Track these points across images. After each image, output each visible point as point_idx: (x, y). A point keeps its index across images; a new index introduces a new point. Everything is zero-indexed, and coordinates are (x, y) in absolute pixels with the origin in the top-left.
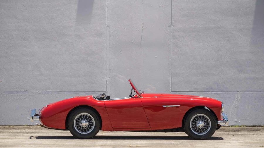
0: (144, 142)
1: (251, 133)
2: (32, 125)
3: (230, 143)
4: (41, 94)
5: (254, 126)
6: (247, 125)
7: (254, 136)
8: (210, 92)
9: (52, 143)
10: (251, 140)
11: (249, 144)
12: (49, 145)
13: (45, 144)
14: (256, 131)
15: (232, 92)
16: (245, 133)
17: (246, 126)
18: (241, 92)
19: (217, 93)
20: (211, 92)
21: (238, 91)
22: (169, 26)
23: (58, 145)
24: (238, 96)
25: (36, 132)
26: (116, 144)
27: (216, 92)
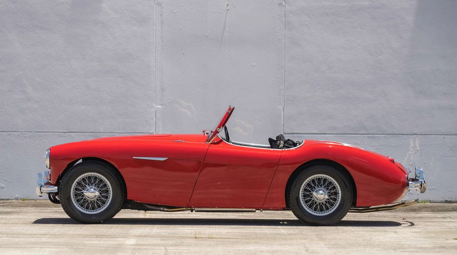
0: (226, 231)
1: (439, 215)
2: (8, 199)
3: (395, 232)
4: (26, 137)
5: (447, 202)
6: (432, 199)
7: (446, 220)
8: (359, 134)
9: (43, 232)
10: (438, 227)
11: (433, 235)
12: (36, 235)
13: (28, 232)
14: (451, 211)
15: (403, 134)
16: (428, 215)
17: (431, 202)
18: (421, 135)
19: (373, 138)
20: (363, 134)
21: (415, 132)
22: (280, 4)
23: (54, 235)
24: (414, 143)
25: (14, 213)
26: (169, 234)
27: (371, 134)
